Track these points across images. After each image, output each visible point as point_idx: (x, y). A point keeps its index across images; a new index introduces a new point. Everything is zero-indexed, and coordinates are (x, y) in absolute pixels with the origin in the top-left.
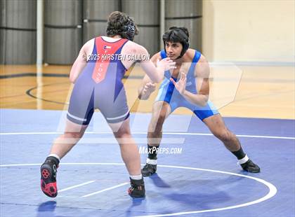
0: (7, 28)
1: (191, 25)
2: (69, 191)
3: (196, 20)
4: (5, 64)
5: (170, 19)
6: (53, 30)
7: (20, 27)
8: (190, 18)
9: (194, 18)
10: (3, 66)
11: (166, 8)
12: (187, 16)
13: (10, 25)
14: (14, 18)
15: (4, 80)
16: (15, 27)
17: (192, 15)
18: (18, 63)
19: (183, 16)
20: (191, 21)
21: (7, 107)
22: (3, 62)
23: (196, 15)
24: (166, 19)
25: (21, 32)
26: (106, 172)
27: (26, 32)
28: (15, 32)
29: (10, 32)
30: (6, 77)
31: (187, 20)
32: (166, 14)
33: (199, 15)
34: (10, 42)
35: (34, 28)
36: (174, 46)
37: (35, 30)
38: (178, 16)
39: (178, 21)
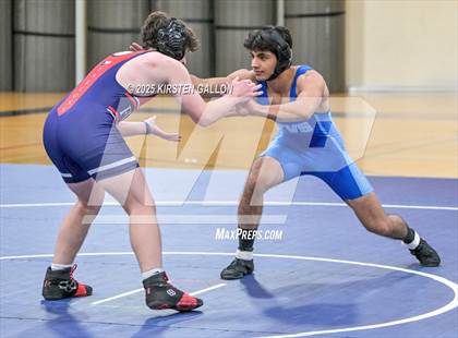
0: (26, 33)
1: (327, 26)
2: (128, 298)
3: (335, 18)
4: (24, 91)
5: (292, 17)
6: (102, 36)
7: (49, 31)
8: (324, 15)
9: (331, 15)
10: (21, 94)
12: (321, 11)
13: (32, 29)
14: (37, 16)
15: (22, 117)
16: (41, 30)
17: (328, 10)
18: (45, 90)
19: (314, 11)
20: (327, 20)
21: (27, 161)
22: (22, 88)
23: (334, 10)
24: (286, 16)
25: (49, 39)
26: (189, 266)
27: (58, 40)
28: (40, 39)
29: (32, 39)
30: (25, 112)
31: (320, 19)
32: (286, 8)
33: (340, 10)
34: (31, 56)
35: (70, 33)
36: (262, 57)
37: (72, 36)
38: (305, 12)
39: (305, 20)
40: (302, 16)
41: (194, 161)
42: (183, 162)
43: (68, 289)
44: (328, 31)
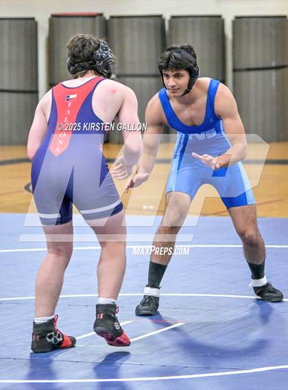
1: (274, 78)
3: (281, 71)
5: (240, 70)
9: (277, 68)
11: (234, 54)
17: (273, 64)
19: (260, 65)
20: (273, 73)
23: (280, 64)
24: (235, 70)
31: (266, 72)
32: (234, 62)
35: (34, 89)
36: (177, 76)
37: (35, 92)
38: (253, 65)
39: (252, 74)
40: (249, 70)
41: (151, 207)
42: (142, 209)
43: (56, 341)
44: (274, 83)
